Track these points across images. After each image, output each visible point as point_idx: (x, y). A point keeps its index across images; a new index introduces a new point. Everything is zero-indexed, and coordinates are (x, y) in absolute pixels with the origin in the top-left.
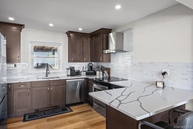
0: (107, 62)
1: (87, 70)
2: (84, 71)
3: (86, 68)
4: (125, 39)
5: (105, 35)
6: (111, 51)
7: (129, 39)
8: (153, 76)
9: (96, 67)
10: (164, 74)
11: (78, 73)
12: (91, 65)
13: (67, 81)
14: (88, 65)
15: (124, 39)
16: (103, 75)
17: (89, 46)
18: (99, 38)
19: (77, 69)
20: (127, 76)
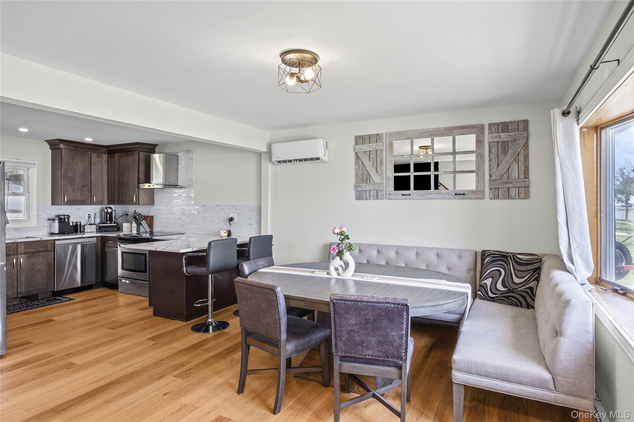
0: (147, 204)
1: (98, 221)
2: (91, 224)
3: (95, 218)
4: (181, 167)
5: (142, 155)
6: (156, 186)
7: (187, 168)
8: (219, 223)
9: (121, 215)
10: (231, 220)
11: (77, 229)
12: (109, 210)
13: (57, 242)
14: (102, 210)
15: (179, 166)
16: (138, 230)
17: (105, 172)
18: (131, 159)
19: (75, 221)
20: (183, 227)
